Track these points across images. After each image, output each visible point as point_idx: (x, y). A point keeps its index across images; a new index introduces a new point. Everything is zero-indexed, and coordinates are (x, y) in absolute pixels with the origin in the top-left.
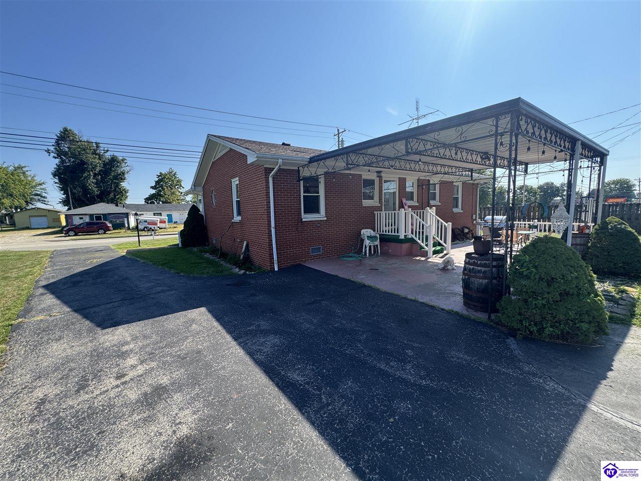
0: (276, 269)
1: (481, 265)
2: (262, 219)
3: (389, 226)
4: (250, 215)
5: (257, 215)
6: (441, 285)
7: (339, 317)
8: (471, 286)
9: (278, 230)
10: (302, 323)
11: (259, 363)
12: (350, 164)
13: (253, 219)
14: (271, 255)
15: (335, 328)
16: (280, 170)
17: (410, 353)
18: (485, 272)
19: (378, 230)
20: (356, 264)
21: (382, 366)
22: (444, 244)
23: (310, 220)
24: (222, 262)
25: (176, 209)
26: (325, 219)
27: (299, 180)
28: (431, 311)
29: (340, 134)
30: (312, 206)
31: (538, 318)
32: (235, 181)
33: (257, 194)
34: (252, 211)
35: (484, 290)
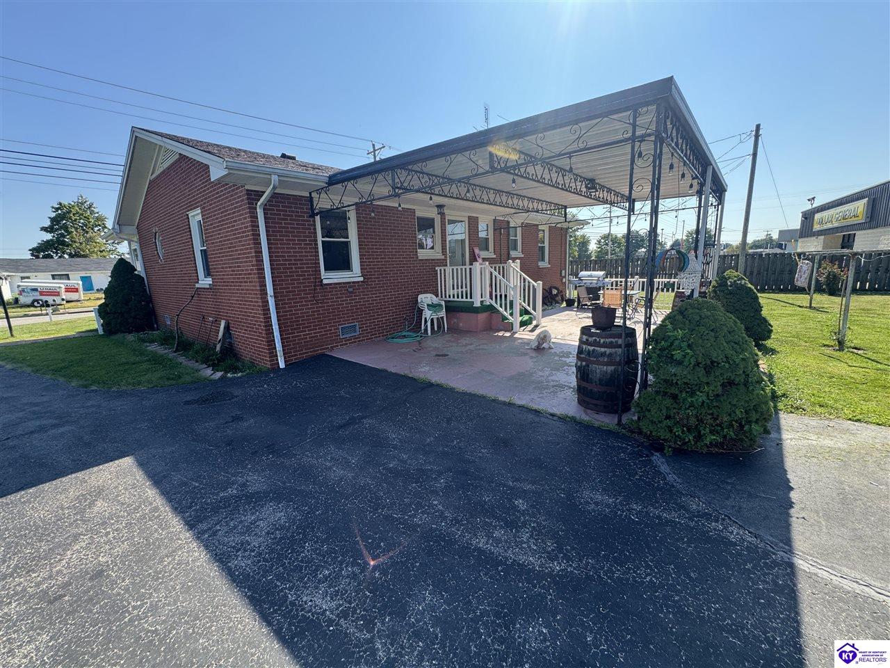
0: (282, 365)
1: (604, 345)
2: (250, 282)
3: (458, 288)
4: (228, 275)
5: (240, 274)
6: (541, 374)
7: (395, 447)
8: (590, 376)
9: (281, 300)
10: (330, 468)
11: (238, 579)
12: (398, 188)
13: (233, 282)
14: (271, 342)
15: (390, 470)
16: (274, 196)
17: (520, 503)
18: (610, 355)
19: (441, 294)
20: (414, 348)
21: (481, 542)
22: (532, 312)
23: (336, 281)
24: (182, 359)
25: (99, 267)
26: (361, 279)
27: (313, 215)
28: (537, 419)
29: (377, 152)
30: (337, 258)
31: (693, 421)
32: (195, 216)
33: (237, 238)
34: (230, 267)
35: (610, 381)
